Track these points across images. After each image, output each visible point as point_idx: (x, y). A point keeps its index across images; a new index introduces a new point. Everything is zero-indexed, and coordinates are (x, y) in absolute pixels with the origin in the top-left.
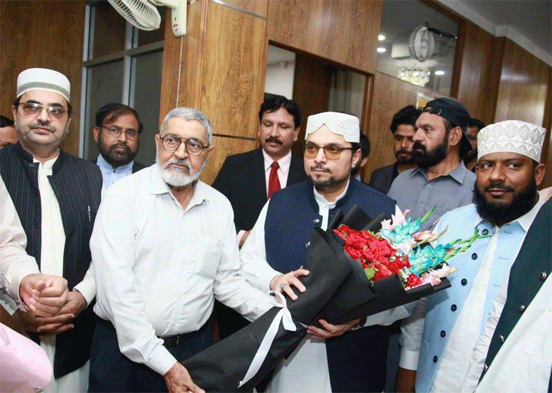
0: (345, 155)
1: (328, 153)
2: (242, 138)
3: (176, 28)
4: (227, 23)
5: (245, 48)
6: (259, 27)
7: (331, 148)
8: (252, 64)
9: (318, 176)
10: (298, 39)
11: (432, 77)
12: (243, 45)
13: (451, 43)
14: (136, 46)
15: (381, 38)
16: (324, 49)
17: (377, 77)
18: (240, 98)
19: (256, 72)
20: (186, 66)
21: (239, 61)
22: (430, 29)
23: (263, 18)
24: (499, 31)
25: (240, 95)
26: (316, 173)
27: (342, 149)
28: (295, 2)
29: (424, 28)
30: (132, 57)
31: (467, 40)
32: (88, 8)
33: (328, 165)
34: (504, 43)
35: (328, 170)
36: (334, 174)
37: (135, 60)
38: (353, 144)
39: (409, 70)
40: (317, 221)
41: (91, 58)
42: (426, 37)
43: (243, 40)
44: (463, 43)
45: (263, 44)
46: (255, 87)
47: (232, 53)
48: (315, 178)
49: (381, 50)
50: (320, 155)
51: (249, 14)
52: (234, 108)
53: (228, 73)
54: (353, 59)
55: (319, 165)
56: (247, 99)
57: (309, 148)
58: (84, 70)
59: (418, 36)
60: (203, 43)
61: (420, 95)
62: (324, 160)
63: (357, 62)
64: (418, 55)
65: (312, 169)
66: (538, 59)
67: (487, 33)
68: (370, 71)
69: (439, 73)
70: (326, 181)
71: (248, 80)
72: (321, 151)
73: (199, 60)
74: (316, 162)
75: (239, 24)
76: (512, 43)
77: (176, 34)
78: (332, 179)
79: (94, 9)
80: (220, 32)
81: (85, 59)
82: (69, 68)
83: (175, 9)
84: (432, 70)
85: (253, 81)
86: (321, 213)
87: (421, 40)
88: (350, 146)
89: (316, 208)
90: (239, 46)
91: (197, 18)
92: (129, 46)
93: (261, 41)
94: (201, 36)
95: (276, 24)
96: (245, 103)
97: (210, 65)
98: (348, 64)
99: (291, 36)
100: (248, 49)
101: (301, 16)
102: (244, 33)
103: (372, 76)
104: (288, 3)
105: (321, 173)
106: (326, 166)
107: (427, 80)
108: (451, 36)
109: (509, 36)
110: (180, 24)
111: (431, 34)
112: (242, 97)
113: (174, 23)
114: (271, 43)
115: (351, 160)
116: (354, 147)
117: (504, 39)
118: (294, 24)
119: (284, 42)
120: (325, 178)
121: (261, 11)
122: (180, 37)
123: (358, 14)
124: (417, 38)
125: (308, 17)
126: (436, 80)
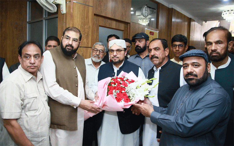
0: (123, 52)
1: (117, 52)
2: (87, 47)
3: (62, 11)
4: (80, 9)
5: (86, 17)
6: (91, 9)
7: (118, 50)
8: (89, 22)
9: (115, 60)
10: (104, 13)
11: (150, 21)
12: (85, 16)
13: (155, 11)
14: (47, 16)
15: (132, 9)
16: (113, 15)
17: (131, 23)
18: (85, 34)
19: (90, 25)
20: (66, 24)
21: (84, 21)
22: (148, 7)
23: (92, 7)
24: (170, 6)
25: (85, 33)
26: (114, 59)
27: (122, 50)
28: (102, 1)
29: (146, 6)
30: (46, 20)
31: (160, 9)
32: (28, 3)
33: (118, 56)
34: (172, 10)
35: (118, 58)
36: (120, 59)
37: (47, 21)
38: (124, 48)
39: (142, 19)
40: (114, 74)
41: (30, 20)
42: (147, 9)
43: (85, 14)
44: (159, 11)
45: (92, 15)
46: (90, 30)
47: (82, 19)
48: (114, 61)
49: (132, 13)
50: (115, 53)
51: (87, 5)
52: (84, 37)
53: (81, 26)
54: (123, 18)
55: (115, 56)
56: (88, 34)
57: (111, 51)
58: (28, 25)
59: (144, 9)
60: (72, 16)
61: (146, 29)
62: (116, 54)
63: (124, 19)
64: (144, 16)
65: (113, 58)
66: (184, 15)
67: (167, 7)
68: (129, 22)
69: (153, 19)
70: (118, 61)
71: (88, 27)
72: (115, 52)
73: (71, 22)
74: (114, 55)
75: (84, 9)
76: (175, 10)
77: (62, 13)
78: (119, 60)
79: (30, 3)
80: (78, 12)
81: (28, 21)
82: (22, 24)
83: (61, 5)
84: (150, 19)
85: (89, 28)
86: (115, 72)
87: (145, 10)
88: (123, 49)
89: (113, 70)
90: (84, 16)
91: (70, 8)
92: (44, 16)
93: (92, 14)
94: (71, 14)
95: (96, 8)
96: (87, 35)
97: (75, 23)
98: (121, 20)
99: (101, 12)
100: (87, 17)
101: (104, 5)
102: (85, 12)
103: (130, 23)
104: (100, 1)
105: (116, 59)
106: (117, 56)
107: (148, 22)
108: (155, 9)
109: (174, 8)
110: (64, 10)
111: (148, 8)
112: (86, 33)
113: (61, 9)
114: (95, 15)
115: (125, 54)
116: (125, 49)
117: (172, 9)
118: (102, 8)
119: (99, 14)
120: (117, 60)
121: (91, 4)
122: (64, 14)
123: (123, 3)
124: (143, 10)
125: (107, 5)
126: (151, 22)
